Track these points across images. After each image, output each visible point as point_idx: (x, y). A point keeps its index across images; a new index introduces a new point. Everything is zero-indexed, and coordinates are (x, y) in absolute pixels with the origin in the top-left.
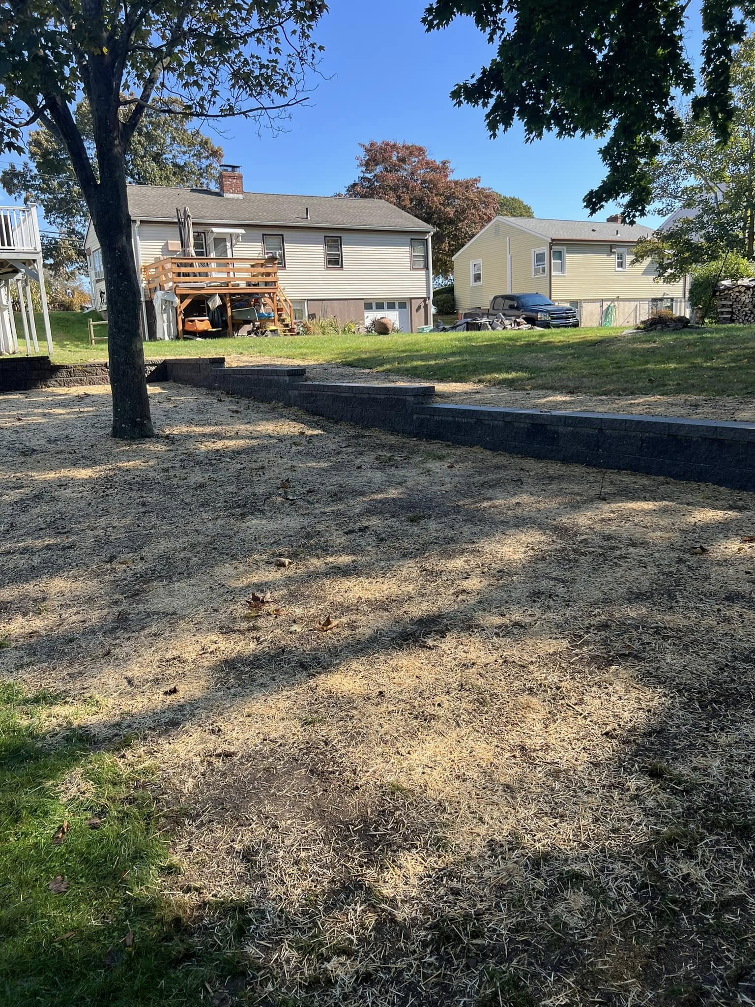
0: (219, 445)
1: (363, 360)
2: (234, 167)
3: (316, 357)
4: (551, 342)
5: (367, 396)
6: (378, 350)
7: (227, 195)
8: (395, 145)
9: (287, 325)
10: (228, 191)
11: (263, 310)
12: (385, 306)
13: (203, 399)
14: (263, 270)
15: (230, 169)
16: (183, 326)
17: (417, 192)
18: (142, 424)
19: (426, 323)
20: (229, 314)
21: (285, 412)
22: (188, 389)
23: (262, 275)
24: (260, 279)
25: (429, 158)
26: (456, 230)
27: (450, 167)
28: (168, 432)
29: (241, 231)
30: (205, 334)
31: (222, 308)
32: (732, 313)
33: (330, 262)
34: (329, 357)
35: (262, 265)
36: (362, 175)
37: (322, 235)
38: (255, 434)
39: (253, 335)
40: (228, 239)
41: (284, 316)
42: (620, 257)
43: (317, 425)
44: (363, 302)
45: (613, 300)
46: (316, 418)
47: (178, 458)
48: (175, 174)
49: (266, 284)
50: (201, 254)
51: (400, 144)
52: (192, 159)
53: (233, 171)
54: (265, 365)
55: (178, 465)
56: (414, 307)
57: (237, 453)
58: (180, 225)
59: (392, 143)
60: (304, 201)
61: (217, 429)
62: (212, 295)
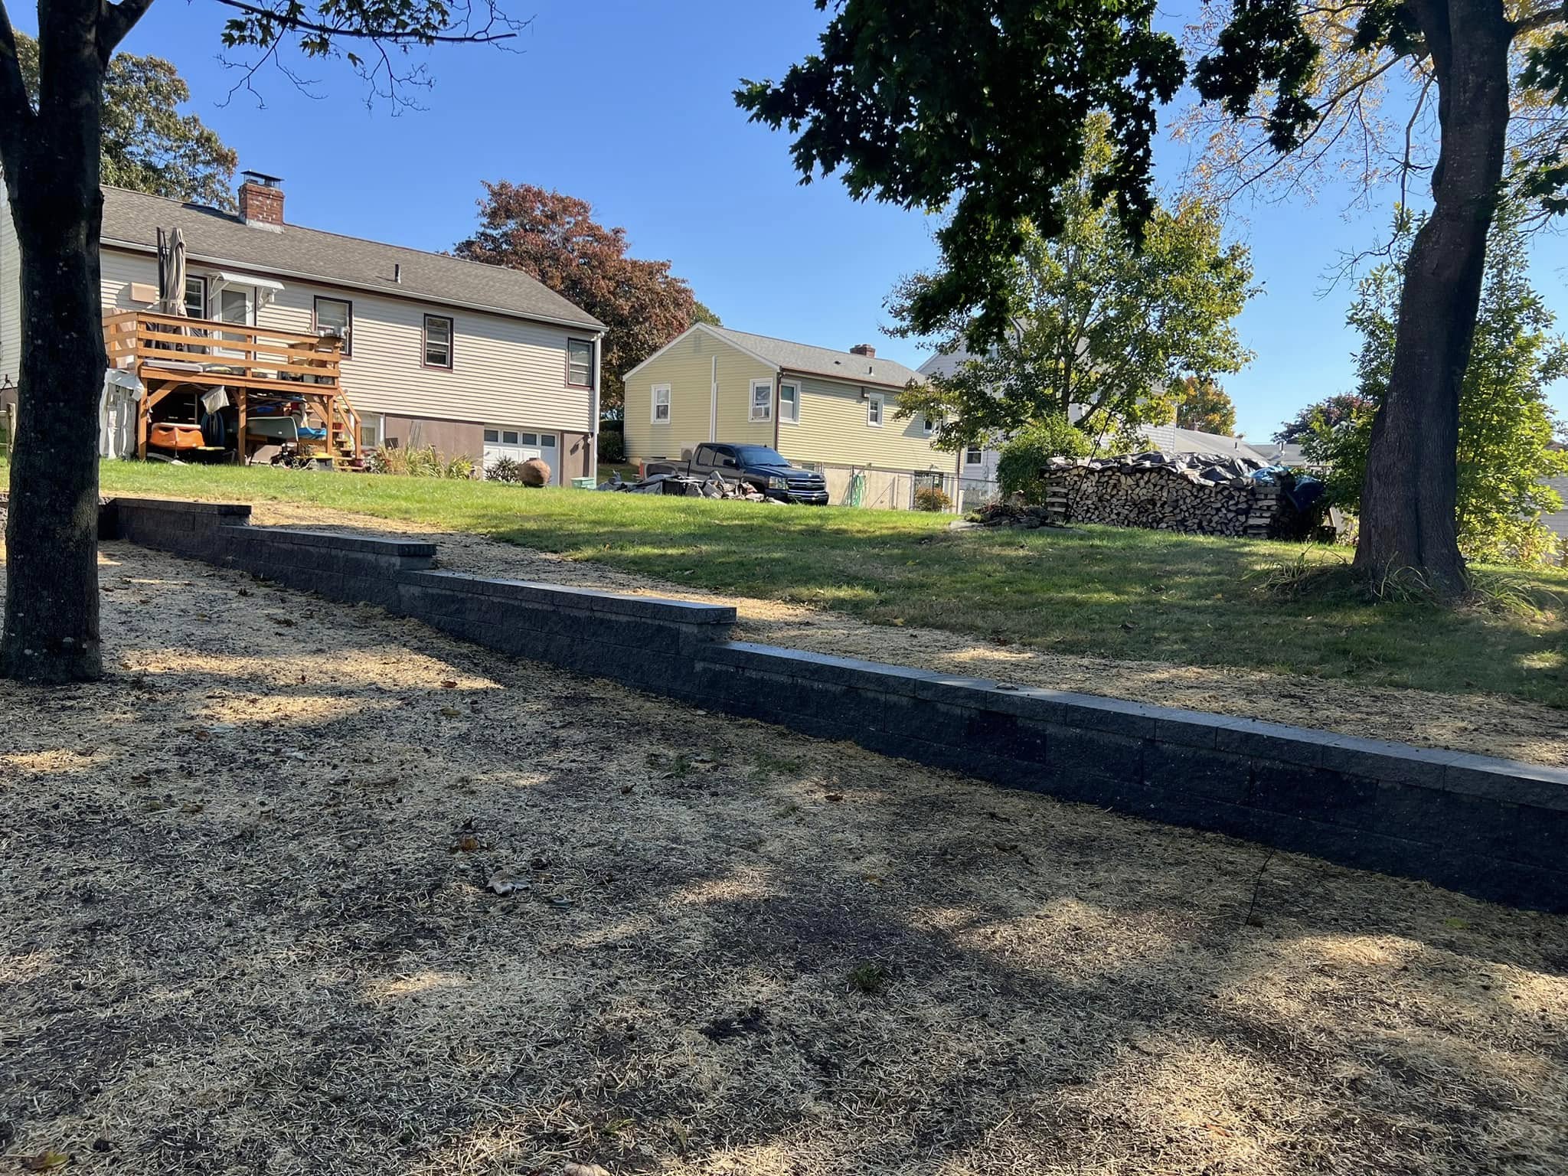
0: (267, 709)
1: (533, 534)
2: (268, 179)
3: (433, 519)
4: (845, 531)
5: (588, 613)
6: (548, 516)
7: (252, 223)
8: (540, 193)
9: (347, 454)
10: (255, 217)
11: (305, 423)
12: (520, 439)
13: (202, 586)
14: (312, 355)
15: (262, 181)
16: (148, 437)
17: (573, 269)
18: (77, 651)
19: (586, 473)
20: (242, 423)
21: (393, 627)
22: (163, 562)
23: (311, 363)
24: (306, 369)
25: (593, 221)
26: (628, 335)
27: (625, 240)
28: (136, 668)
29: (278, 285)
30: (190, 455)
31: (229, 414)
32: (1067, 505)
33: (431, 357)
34: (461, 522)
35: (311, 347)
36: (482, 230)
37: (419, 312)
38: (344, 683)
39: (282, 464)
40: (250, 294)
41: (343, 437)
42: (875, 406)
43: (473, 667)
44: (483, 428)
45: (862, 468)
46: (465, 648)
47: (171, 744)
48: (145, 180)
49: (317, 379)
50: (196, 313)
51: (548, 192)
52: (179, 161)
53: (267, 185)
54: (331, 527)
55: (173, 763)
56: (568, 446)
57: (314, 733)
58: (162, 258)
59: (536, 189)
60: (390, 254)
61: (253, 664)
62: (212, 388)
